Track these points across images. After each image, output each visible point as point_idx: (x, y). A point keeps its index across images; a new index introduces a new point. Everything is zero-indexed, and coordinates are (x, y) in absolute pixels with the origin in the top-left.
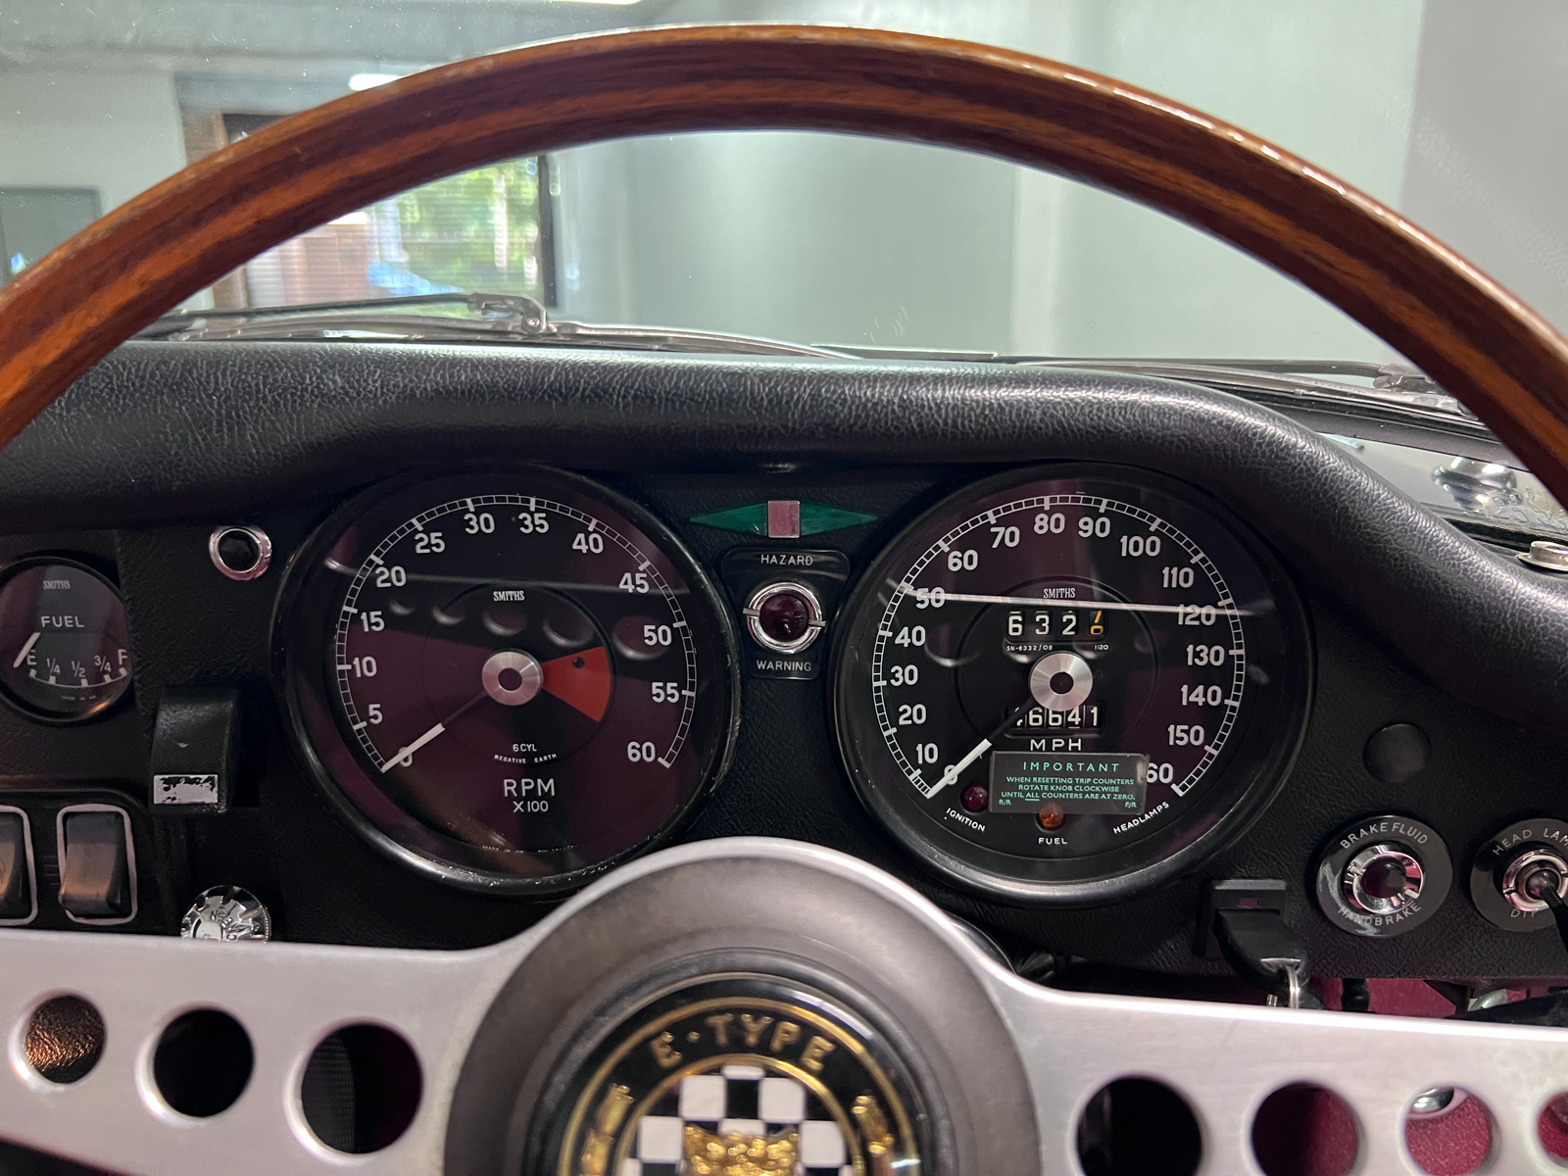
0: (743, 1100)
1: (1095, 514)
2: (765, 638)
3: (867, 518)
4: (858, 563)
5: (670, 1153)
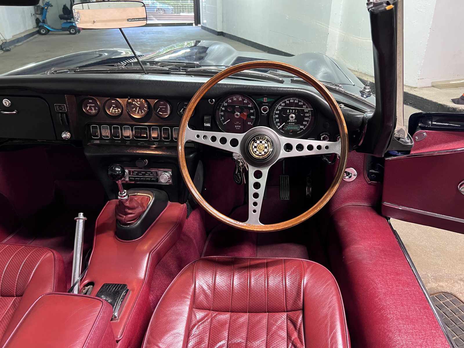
0: (261, 142)
1: (296, 100)
2: (263, 112)
3: (274, 100)
4: (272, 104)
5: (256, 145)
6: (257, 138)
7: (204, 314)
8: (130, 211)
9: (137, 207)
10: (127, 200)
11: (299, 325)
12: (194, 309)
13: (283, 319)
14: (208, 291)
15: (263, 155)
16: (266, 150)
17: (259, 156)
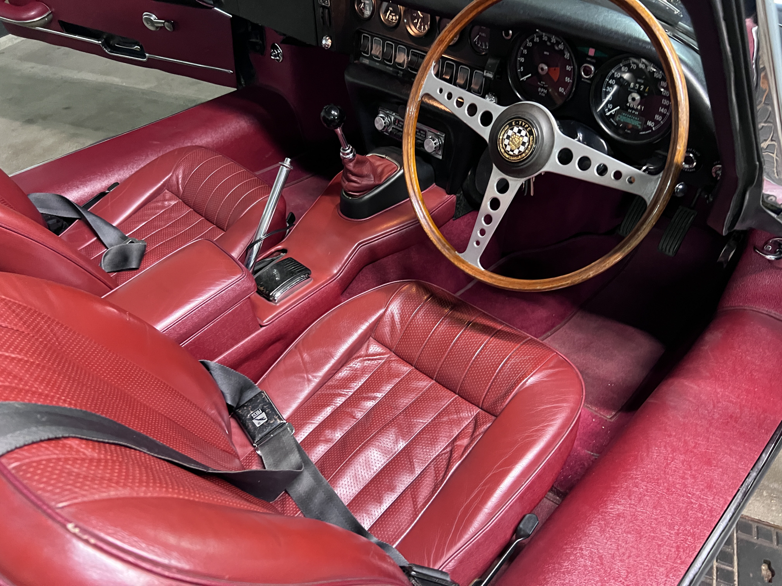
0: (520, 131)
2: (583, 74)
3: (606, 56)
5: (510, 135)
6: (516, 121)
7: (379, 350)
8: (353, 178)
9: (367, 176)
10: (351, 160)
11: (478, 433)
12: (371, 338)
13: (470, 415)
14: (398, 326)
15: (514, 156)
16: (522, 149)
17: (509, 154)
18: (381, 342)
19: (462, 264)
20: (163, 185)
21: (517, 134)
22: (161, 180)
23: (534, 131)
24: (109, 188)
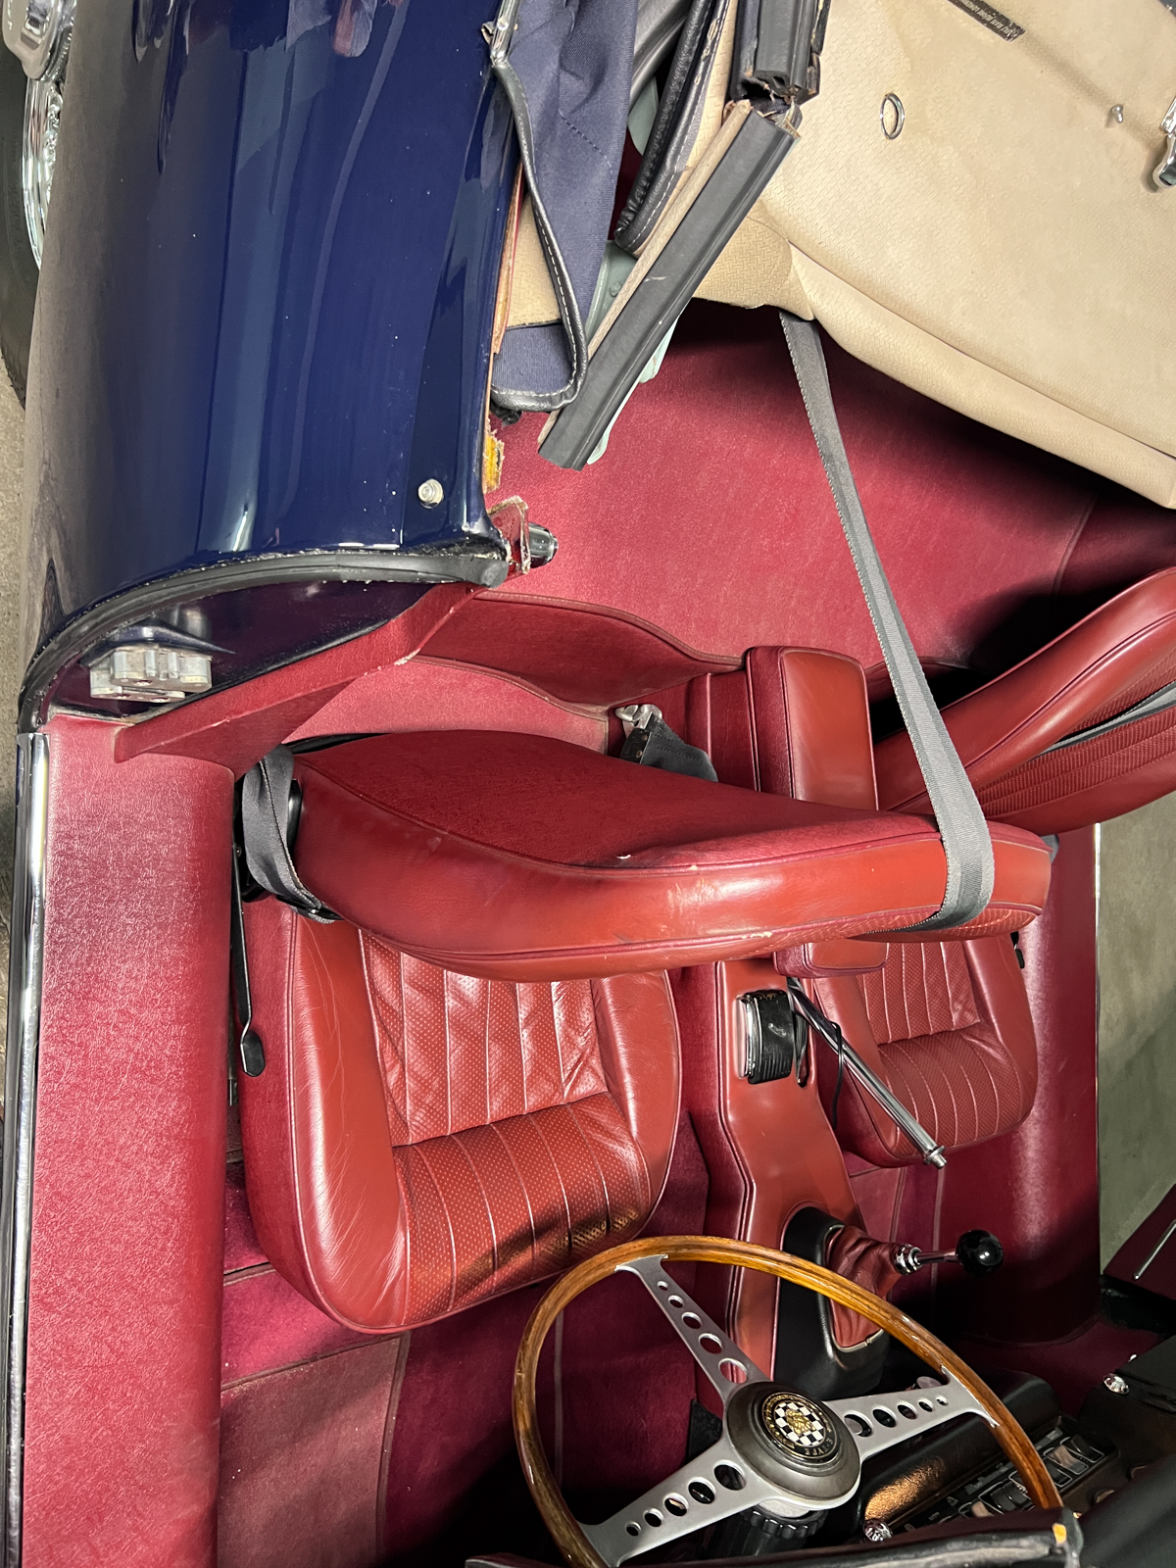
0: (812, 1438)
5: (814, 1423)
7: (581, 1087)
12: (605, 1089)
13: (414, 1123)
14: (599, 1137)
15: (776, 1405)
16: (781, 1423)
17: (782, 1401)
18: (591, 1099)
19: (645, 1246)
20: (989, 1021)
21: (809, 1433)
22: (998, 1022)
23: (799, 1457)
24: (1020, 954)
